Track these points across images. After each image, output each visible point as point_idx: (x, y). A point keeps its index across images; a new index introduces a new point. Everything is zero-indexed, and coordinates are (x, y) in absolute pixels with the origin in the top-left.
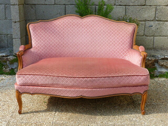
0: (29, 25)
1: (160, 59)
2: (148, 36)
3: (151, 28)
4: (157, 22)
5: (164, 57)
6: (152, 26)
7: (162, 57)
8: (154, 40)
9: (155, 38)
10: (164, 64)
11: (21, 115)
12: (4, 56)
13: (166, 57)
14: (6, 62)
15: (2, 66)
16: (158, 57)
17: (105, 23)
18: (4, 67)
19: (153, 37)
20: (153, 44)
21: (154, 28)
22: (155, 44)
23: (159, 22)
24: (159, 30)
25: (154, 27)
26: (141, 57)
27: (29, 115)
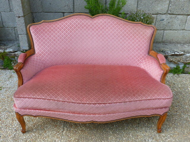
0: (29, 27)
1: (170, 55)
2: (158, 30)
3: (162, 21)
4: (169, 16)
5: (174, 53)
6: (164, 20)
7: (172, 54)
8: (163, 34)
9: (165, 31)
10: (174, 60)
11: (25, 134)
12: (11, 52)
13: (176, 53)
14: (14, 58)
15: (11, 62)
16: (167, 52)
17: (119, 25)
18: (12, 62)
19: (163, 31)
20: (162, 38)
21: (165, 22)
22: (164, 37)
23: (171, 16)
24: (169, 24)
25: (165, 20)
26: (162, 72)
27: (34, 135)
